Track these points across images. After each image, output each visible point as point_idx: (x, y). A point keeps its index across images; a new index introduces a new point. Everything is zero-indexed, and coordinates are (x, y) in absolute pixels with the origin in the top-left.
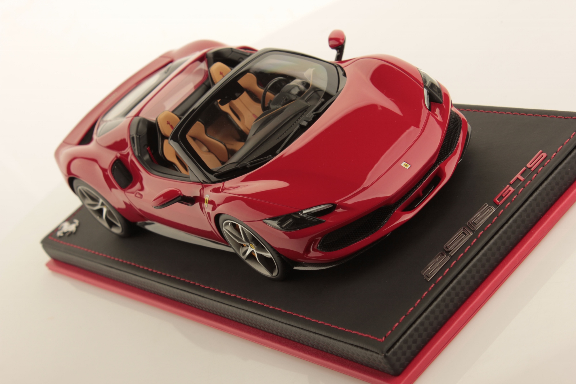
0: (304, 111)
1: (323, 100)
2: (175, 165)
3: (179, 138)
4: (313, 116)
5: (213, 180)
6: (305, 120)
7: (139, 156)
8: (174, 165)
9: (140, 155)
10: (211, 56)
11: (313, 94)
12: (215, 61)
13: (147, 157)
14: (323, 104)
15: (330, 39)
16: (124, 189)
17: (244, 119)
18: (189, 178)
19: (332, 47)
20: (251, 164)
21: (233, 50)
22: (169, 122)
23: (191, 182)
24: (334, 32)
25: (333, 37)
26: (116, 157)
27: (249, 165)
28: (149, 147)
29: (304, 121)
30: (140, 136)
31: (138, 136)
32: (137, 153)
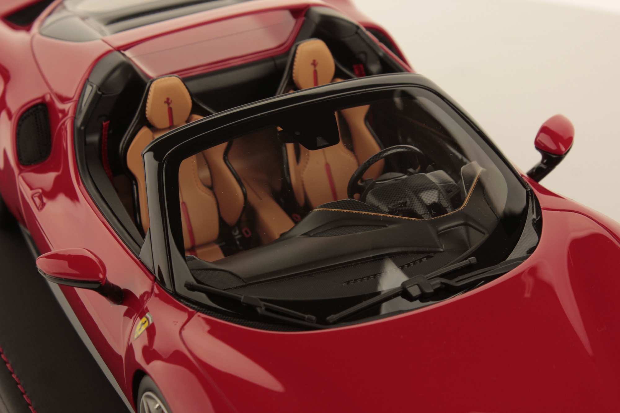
0: (426, 255)
1: (473, 259)
2: (137, 185)
3: (166, 158)
4: (438, 286)
5: (177, 290)
6: (418, 285)
7: (79, 130)
8: (134, 182)
9: (83, 128)
10: (317, 20)
11: (460, 227)
12: (316, 35)
13: (94, 138)
14: (469, 268)
15: (544, 130)
16: (22, 167)
17: (307, 163)
18: (140, 248)
19: (539, 145)
20: (268, 309)
21: (359, 31)
22: (170, 101)
23: (138, 260)
24: (557, 120)
25: (552, 128)
26: (43, 98)
27: (263, 308)
28: (108, 122)
29: (416, 287)
30: (103, 93)
31: (99, 93)
32: (79, 123)
